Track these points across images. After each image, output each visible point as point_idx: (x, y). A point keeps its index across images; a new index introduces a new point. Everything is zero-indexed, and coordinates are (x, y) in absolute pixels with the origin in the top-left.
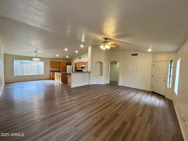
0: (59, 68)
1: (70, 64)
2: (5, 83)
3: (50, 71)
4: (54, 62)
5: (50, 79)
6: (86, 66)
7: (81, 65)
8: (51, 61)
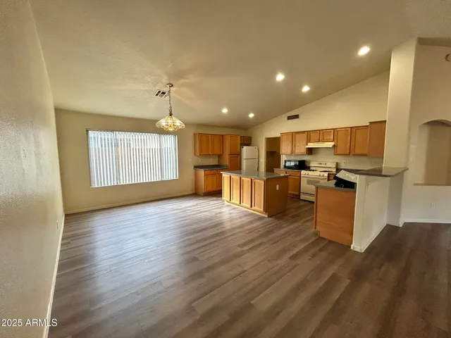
0: (220, 156)
1: (247, 142)
2: (67, 215)
3: (196, 167)
4: (207, 135)
5: (196, 194)
6: (334, 146)
7: (309, 141)
8: (199, 134)
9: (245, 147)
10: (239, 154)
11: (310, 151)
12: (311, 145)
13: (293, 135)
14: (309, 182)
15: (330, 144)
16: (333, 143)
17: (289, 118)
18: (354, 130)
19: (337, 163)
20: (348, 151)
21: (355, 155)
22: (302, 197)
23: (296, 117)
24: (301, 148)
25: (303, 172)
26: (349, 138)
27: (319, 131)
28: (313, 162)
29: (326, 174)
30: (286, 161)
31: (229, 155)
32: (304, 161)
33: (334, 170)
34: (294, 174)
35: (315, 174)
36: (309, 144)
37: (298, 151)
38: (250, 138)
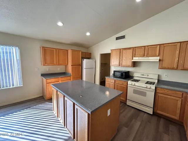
0: (66, 66)
1: (88, 56)
3: (43, 75)
6: (160, 60)
7: (134, 55)
8: (42, 47)
9: (85, 60)
10: (81, 65)
11: (135, 64)
12: (136, 59)
13: (121, 51)
14: (136, 92)
16: (158, 58)
17: (117, 39)
18: (184, 45)
19: (159, 75)
20: (175, 66)
21: (183, 70)
22: (128, 103)
23: (123, 37)
24: (127, 61)
25: (130, 82)
26: (178, 52)
27: (144, 47)
28: (137, 73)
29: (153, 87)
30: (114, 71)
31: (72, 65)
32: (129, 72)
33: (156, 81)
34: (121, 83)
35: (141, 85)
36: (134, 58)
37: (124, 64)
38: (90, 54)
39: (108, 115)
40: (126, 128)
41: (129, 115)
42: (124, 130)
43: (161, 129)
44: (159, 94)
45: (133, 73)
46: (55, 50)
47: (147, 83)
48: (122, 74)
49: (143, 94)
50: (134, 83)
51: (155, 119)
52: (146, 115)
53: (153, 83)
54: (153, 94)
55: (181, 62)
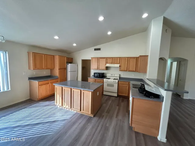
0: (52, 70)
1: (70, 61)
3: (30, 79)
5: (30, 100)
6: (120, 66)
7: (107, 63)
8: (33, 53)
9: (69, 64)
11: (107, 68)
12: (108, 65)
13: (98, 59)
14: (108, 85)
15: (118, 65)
16: (119, 65)
17: (95, 50)
18: (129, 59)
21: (129, 71)
22: (105, 93)
23: (99, 49)
24: (103, 66)
25: (105, 80)
26: (127, 62)
27: (112, 58)
28: (109, 74)
29: (117, 81)
30: (94, 73)
31: (59, 69)
32: (103, 73)
33: (118, 78)
34: (100, 81)
35: (111, 81)
36: (107, 64)
37: (101, 68)
38: (72, 59)
39: (98, 95)
40: (105, 104)
41: (106, 99)
42: (104, 105)
43: (120, 101)
44: (120, 85)
45: (106, 74)
46: (43, 55)
47: (114, 79)
48: (100, 75)
49: (112, 86)
50: (107, 80)
51: (118, 98)
52: (114, 97)
53: (117, 79)
54: (117, 85)
55: (128, 67)
